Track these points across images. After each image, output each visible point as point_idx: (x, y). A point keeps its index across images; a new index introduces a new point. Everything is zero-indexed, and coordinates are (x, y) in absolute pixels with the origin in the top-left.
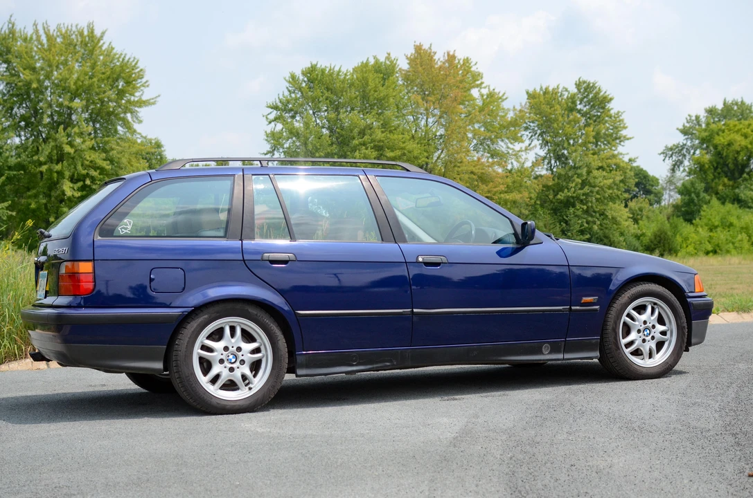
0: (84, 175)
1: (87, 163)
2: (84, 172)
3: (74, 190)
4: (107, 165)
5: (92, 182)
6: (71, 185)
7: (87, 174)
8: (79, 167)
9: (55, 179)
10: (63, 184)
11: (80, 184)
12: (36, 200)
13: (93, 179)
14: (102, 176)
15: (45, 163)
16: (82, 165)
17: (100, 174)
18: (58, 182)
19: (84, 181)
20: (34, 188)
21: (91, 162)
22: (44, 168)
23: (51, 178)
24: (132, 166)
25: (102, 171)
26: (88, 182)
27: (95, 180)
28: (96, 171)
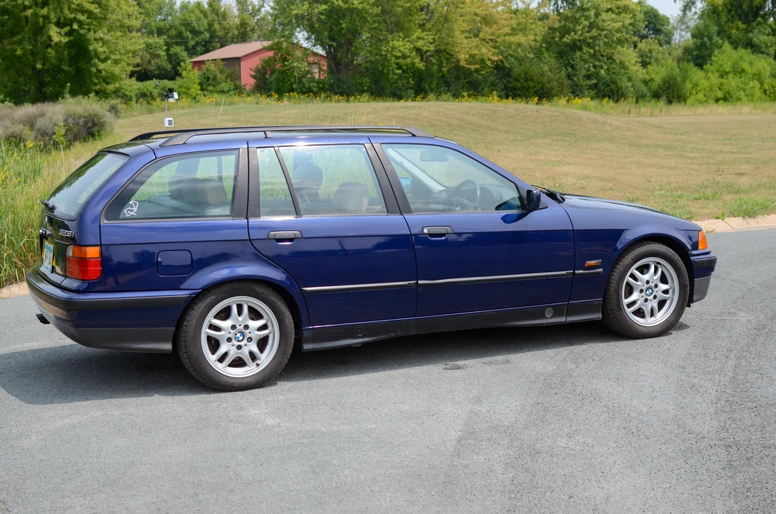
0: (70, 19)
1: (74, 6)
2: (72, 16)
3: (61, 35)
4: (95, 8)
5: (79, 26)
6: (58, 30)
7: (75, 18)
8: (66, 11)
9: (41, 24)
10: (49, 29)
11: (67, 29)
12: (22, 46)
13: (81, 24)
14: (89, 21)
15: (30, 7)
16: (69, 9)
17: (87, 18)
18: (44, 27)
19: (71, 25)
20: (18, 33)
21: (78, 5)
22: (29, 12)
23: (37, 23)
24: (121, 9)
25: (90, 14)
26: (75, 26)
27: (83, 24)
28: (83, 15)
